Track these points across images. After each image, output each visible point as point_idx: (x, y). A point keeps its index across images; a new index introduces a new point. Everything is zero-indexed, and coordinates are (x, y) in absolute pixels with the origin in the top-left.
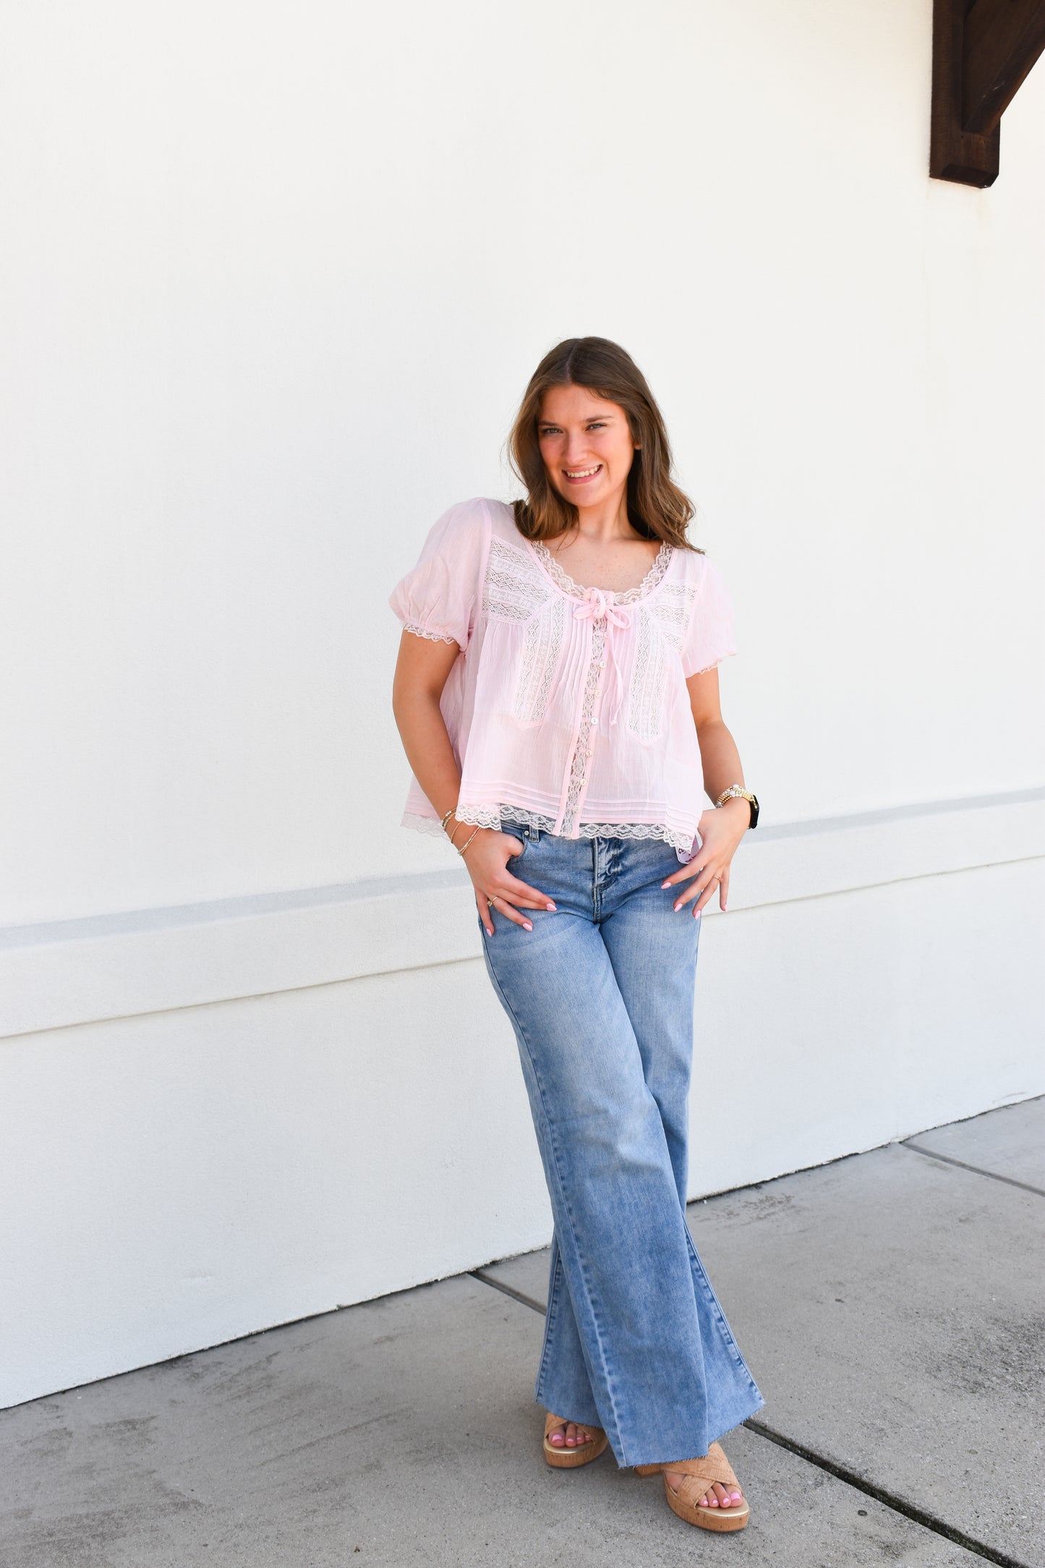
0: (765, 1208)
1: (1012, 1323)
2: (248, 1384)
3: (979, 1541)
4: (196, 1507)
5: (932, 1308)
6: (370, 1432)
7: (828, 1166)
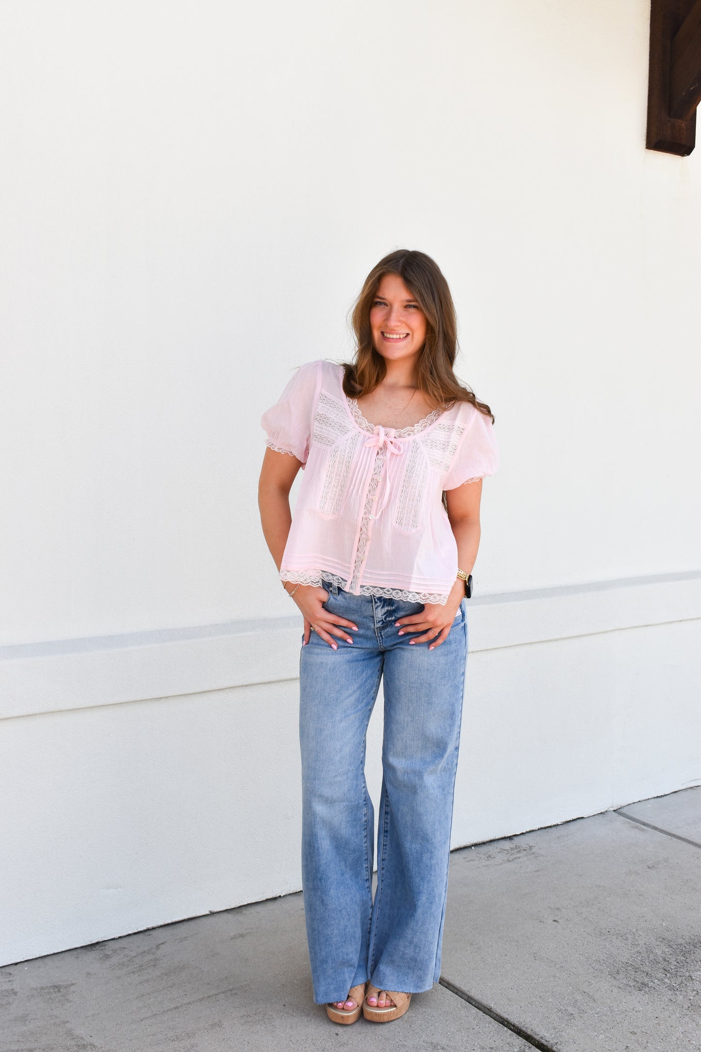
0: (513, 853)
1: (674, 942)
2: (141, 963)
4: (91, 1048)
5: (620, 929)
6: (218, 1001)
7: (562, 826)
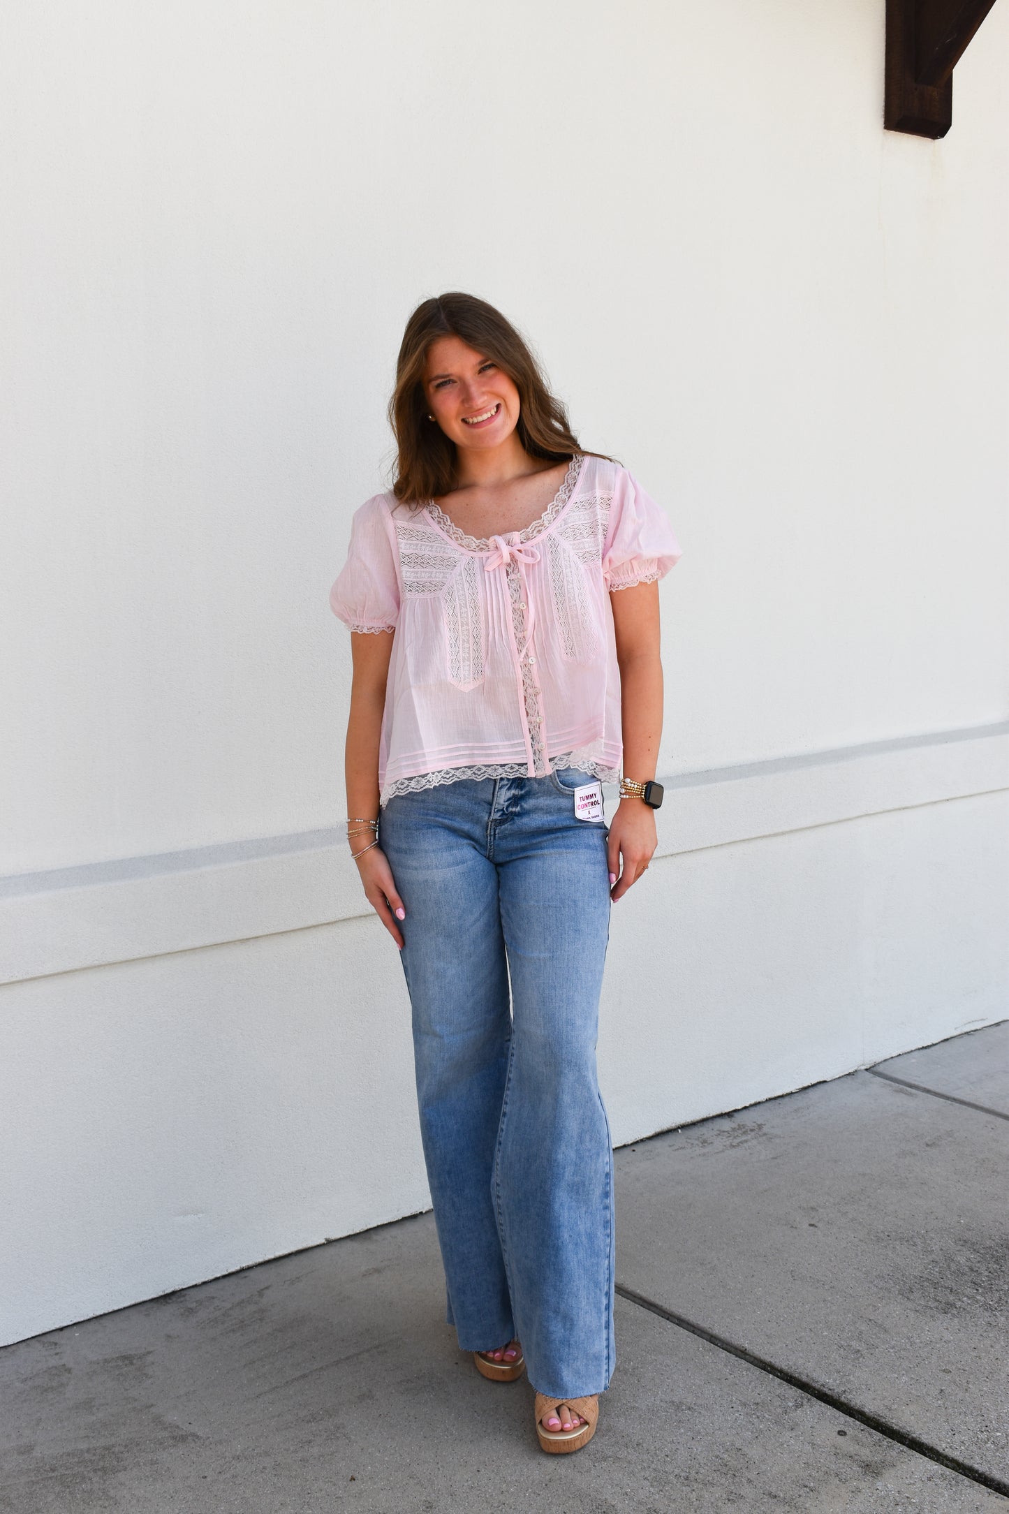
0: (737, 1136)
2: (241, 1317)
3: (955, 1458)
4: (194, 1440)
5: (903, 1231)
6: (362, 1363)
7: (799, 1094)
